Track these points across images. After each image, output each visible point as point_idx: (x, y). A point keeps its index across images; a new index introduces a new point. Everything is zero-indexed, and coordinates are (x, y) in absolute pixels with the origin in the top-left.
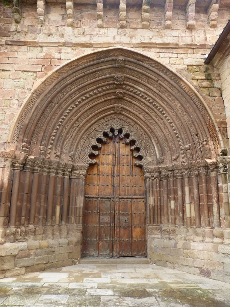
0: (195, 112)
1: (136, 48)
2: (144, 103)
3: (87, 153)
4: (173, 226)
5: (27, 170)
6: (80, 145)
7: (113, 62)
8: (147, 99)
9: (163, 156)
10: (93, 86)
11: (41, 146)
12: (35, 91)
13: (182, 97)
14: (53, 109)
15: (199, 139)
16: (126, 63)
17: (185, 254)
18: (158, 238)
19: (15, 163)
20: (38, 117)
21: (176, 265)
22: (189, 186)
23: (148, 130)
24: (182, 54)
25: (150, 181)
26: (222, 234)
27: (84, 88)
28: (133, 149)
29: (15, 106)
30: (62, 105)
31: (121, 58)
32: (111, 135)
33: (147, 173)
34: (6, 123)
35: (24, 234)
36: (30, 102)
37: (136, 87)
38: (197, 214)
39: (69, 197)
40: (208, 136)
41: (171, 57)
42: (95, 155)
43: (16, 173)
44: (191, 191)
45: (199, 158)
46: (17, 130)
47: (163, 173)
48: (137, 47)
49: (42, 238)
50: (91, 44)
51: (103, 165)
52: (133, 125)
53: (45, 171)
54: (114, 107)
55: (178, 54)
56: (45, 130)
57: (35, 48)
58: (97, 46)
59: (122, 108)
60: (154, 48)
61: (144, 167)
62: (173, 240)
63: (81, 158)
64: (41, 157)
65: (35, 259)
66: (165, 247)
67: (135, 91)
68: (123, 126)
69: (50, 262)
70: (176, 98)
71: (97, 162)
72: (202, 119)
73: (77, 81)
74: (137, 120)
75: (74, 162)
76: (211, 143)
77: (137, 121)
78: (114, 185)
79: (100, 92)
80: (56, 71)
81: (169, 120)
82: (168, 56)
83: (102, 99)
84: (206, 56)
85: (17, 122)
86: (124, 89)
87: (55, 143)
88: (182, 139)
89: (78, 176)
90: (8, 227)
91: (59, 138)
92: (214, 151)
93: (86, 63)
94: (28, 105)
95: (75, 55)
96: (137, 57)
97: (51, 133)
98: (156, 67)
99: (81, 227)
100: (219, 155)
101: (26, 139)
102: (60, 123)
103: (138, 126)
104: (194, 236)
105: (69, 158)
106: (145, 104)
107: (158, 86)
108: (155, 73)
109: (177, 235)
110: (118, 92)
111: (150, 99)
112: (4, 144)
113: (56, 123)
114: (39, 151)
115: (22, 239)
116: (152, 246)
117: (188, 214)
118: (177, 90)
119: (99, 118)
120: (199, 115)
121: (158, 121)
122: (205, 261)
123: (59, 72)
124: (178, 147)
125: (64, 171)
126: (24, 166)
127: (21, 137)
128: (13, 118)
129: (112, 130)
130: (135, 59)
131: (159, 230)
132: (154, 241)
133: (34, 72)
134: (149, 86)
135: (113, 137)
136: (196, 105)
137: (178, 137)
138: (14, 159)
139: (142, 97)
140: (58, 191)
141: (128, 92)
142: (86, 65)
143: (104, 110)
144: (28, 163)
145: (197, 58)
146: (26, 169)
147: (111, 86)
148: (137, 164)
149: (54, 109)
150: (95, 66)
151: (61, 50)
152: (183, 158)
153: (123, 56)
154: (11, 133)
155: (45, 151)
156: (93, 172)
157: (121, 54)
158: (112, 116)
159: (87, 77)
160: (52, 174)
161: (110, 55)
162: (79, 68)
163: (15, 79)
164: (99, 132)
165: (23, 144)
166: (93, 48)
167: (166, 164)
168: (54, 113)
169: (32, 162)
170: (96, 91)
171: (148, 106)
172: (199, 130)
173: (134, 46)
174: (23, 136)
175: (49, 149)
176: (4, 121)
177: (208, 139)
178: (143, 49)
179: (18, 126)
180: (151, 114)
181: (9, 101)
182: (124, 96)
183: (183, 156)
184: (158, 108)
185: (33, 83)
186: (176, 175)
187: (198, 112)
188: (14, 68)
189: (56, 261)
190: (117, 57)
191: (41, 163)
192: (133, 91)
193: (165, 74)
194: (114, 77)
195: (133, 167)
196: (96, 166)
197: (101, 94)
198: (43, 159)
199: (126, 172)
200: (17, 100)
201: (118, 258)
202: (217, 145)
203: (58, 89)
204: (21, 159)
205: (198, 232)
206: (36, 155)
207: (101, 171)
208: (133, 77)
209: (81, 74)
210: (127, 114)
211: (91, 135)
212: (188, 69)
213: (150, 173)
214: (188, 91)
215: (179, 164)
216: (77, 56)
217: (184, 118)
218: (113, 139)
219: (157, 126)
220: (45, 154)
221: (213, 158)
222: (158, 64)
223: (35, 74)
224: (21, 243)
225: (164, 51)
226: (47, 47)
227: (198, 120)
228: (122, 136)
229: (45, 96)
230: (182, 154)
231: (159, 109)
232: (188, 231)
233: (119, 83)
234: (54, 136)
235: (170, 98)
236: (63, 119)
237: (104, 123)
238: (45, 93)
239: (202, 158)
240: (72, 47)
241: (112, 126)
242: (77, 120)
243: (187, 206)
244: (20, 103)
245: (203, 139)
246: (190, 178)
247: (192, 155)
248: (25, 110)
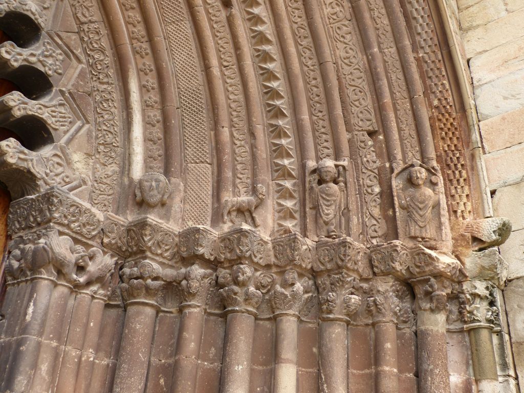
15: (378, 152)
22: (296, 365)
25: (60, 289)
33: (61, 233)
120: (411, 57)
152: (285, 215)
167: (175, 220)
183: (289, 204)
187: (408, 43)
213: (77, 241)
215: (265, 236)
230: (285, 195)
245: (404, 157)
247: (345, 210)
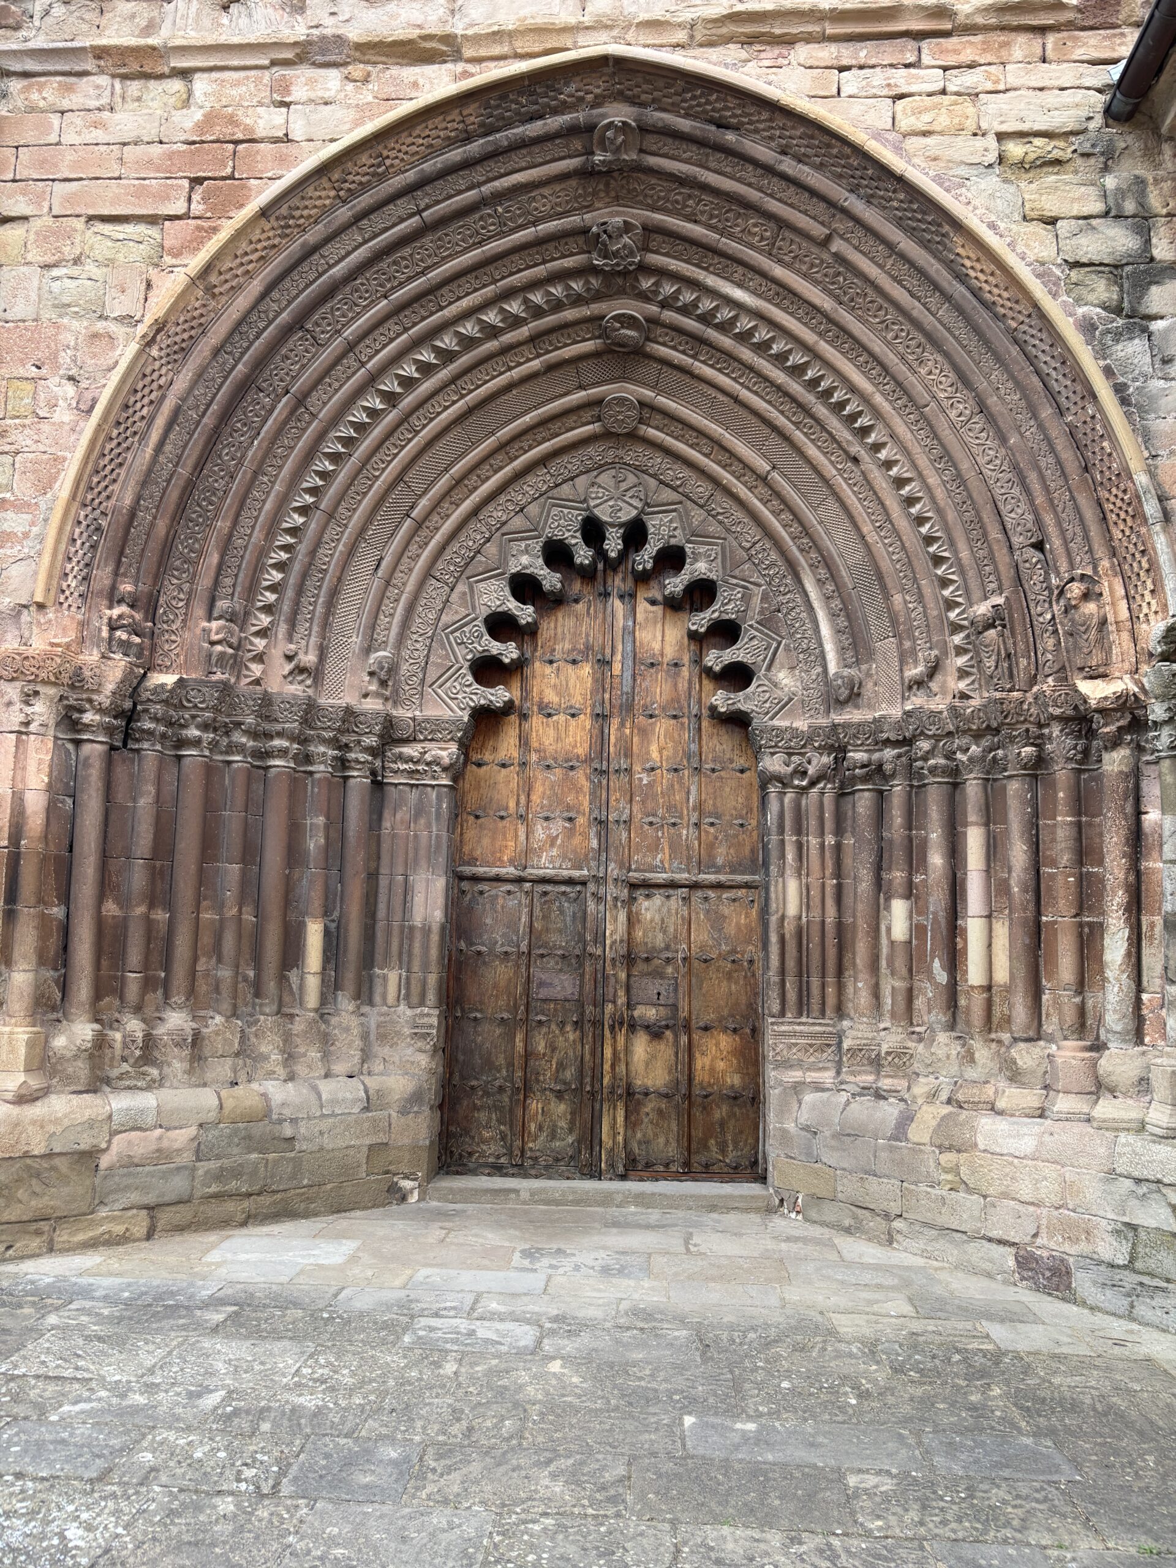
0: (1035, 416)
1: (701, 45)
2: (759, 374)
3: (460, 651)
4: (900, 1030)
5: (146, 745)
6: (425, 616)
7: (577, 144)
8: (775, 348)
9: (858, 662)
10: (476, 290)
11: (210, 619)
12: (160, 326)
13: (962, 332)
14: (265, 421)
15: (1048, 566)
16: (650, 141)
17: (947, 1171)
18: (818, 1088)
19: (82, 711)
20: (184, 471)
21: (898, 1224)
22: (987, 824)
23: (784, 526)
24: (971, 66)
25: (789, 795)
26: (1142, 1079)
27: (424, 301)
28: (702, 630)
29: (63, 415)
30: (313, 400)
31: (618, 113)
32: (583, 555)
33: (773, 754)
34: (21, 506)
35: (138, 1053)
36: (136, 391)
37: (711, 281)
38: (1022, 973)
39: (373, 877)
40: (1100, 552)
41: (904, 89)
42: (501, 661)
43: (87, 759)
44: (994, 849)
45: (1047, 671)
46: (79, 542)
47: (858, 756)
48: (711, 44)
49: (230, 1074)
50: (448, 39)
51: (549, 715)
52: (702, 501)
53: (241, 749)
54: (598, 402)
55: (945, 69)
56: (230, 535)
57: (152, 84)
58: (483, 52)
59: (642, 404)
60: (809, 39)
61: (755, 723)
62: (892, 1100)
63: (429, 680)
64: (214, 678)
65: (200, 1172)
66: (849, 1135)
67: (707, 304)
68: (648, 505)
69: (274, 1187)
70: (929, 337)
71: (517, 703)
72: (1067, 455)
73: (383, 265)
74: (724, 467)
75: (395, 699)
76: (1112, 587)
77: (726, 477)
78: (604, 818)
79: (516, 322)
80: (264, 213)
81: (896, 462)
82: (889, 85)
83: (529, 360)
84: (1116, 72)
85: (73, 496)
86: (644, 297)
87: (286, 607)
88: (962, 572)
89: (418, 771)
90: (59, 1021)
91: (305, 575)
92: (1125, 635)
93: (425, 158)
94: (127, 407)
95: (364, 111)
96: (708, 102)
97: (263, 553)
98: (818, 160)
99: (431, 1026)
100: (1151, 655)
101: (127, 587)
102: (307, 497)
103: (728, 503)
104: (1002, 1084)
105: (367, 678)
106: (766, 379)
107: (831, 271)
108: (813, 193)
109: (918, 1075)
110: (616, 318)
111: (790, 351)
112: (19, 613)
113: (284, 499)
114: (201, 648)
115: (130, 1078)
116: (790, 1126)
117: (975, 974)
118: (937, 287)
119: (517, 464)
120: (1056, 432)
121: (834, 472)
122: (1045, 1211)
123: (277, 219)
124: (935, 613)
125: (345, 748)
126: (128, 724)
127: (103, 576)
128: (53, 479)
129: (593, 531)
130: (695, 117)
131: (829, 1045)
132: (800, 1103)
133: (152, 220)
134: (778, 271)
135: (600, 566)
136: (1038, 373)
137: (938, 560)
138: (72, 687)
139: (744, 337)
140: (314, 843)
141: (669, 316)
142: (428, 167)
143: (543, 423)
144: (146, 711)
145: (1062, 89)
146: (137, 740)
147: (577, 286)
148: (723, 710)
149: (270, 422)
150: (477, 174)
151: (287, 90)
152: (963, 674)
153: (633, 101)
154: (46, 559)
155: (237, 648)
156: (495, 749)
157: (621, 93)
158: (591, 450)
159: (439, 239)
160: (277, 762)
161: (556, 99)
162: (391, 190)
163: (55, 265)
164: (523, 544)
165: (116, 612)
166: (460, 67)
167: (871, 707)
168: (273, 442)
169: (166, 702)
170: (491, 317)
171: (779, 388)
172: (1049, 519)
173: (692, 37)
174: (109, 569)
175: (257, 634)
176: (8, 495)
177: (1095, 568)
178: (743, 54)
179: (81, 518)
180: (798, 436)
181: (28, 387)
182: (648, 339)
183: (961, 661)
184: (836, 397)
185: (149, 286)
186: (919, 764)
187: (1046, 412)
188: (46, 205)
189: (305, 1182)
190: (595, 112)
191: (216, 710)
192: (695, 304)
193: (869, 200)
194: (585, 231)
195: (705, 724)
196: (513, 718)
197: (524, 332)
198: (225, 689)
199: (665, 753)
200: (71, 378)
201: (623, 1177)
202: (1148, 597)
203: (283, 310)
204: (109, 687)
205: (1020, 1062)
206: (186, 666)
207: (535, 744)
208: (690, 226)
209: (402, 220)
210: (669, 441)
211: (479, 557)
212: (1001, 159)
213: (790, 755)
214: (996, 291)
215: (939, 704)
216: (371, 118)
217: (976, 450)
218: (600, 578)
219: (831, 503)
220: (236, 664)
221: (1117, 674)
222: (826, 139)
223: (153, 232)
224: (123, 1094)
225: (863, 54)
226: (215, 75)
227: (1046, 461)
228: (645, 558)
229: (217, 352)
230: (960, 651)
231: (842, 405)
232: (969, 1058)
233: (618, 264)
234: (281, 566)
235: (896, 337)
236: (323, 475)
237: (550, 494)
238: (214, 337)
239: (1062, 675)
240: (345, 64)
241: (588, 509)
242: (399, 478)
243: (974, 928)
244: (88, 396)
245: (1072, 566)
246: (998, 784)
247: (1009, 656)
248: (115, 433)
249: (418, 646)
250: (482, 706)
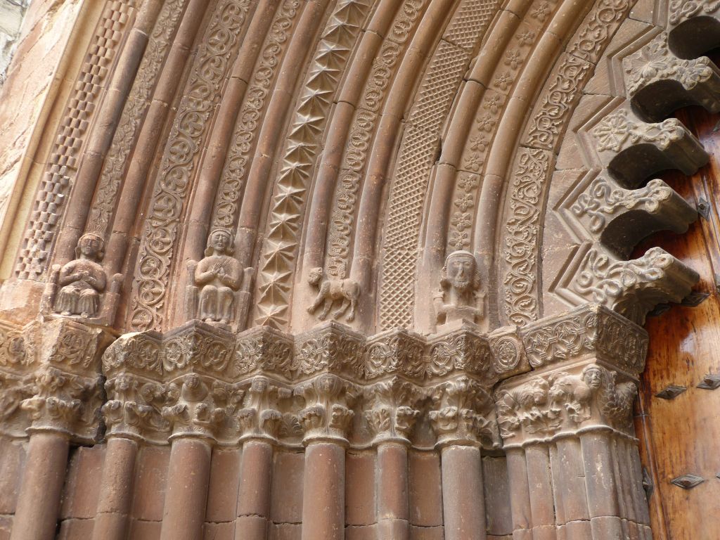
3: (583, 225)
5: (111, 431)
11: (201, 257)
46: (42, 204)
56: (223, 157)
75: (494, 319)
87: (310, 226)
89: (546, 418)
97: (271, 169)
102: (314, 90)
113: (289, 102)
125: (428, 403)
127: (64, 232)
144: (112, 384)
155: (237, 285)
165: (68, 265)
174: (71, 223)
175: (271, 266)
179: (46, 179)
206: (174, 320)
236: (326, 58)
242: (437, 37)
249: (520, 239)
250: (631, 288)
